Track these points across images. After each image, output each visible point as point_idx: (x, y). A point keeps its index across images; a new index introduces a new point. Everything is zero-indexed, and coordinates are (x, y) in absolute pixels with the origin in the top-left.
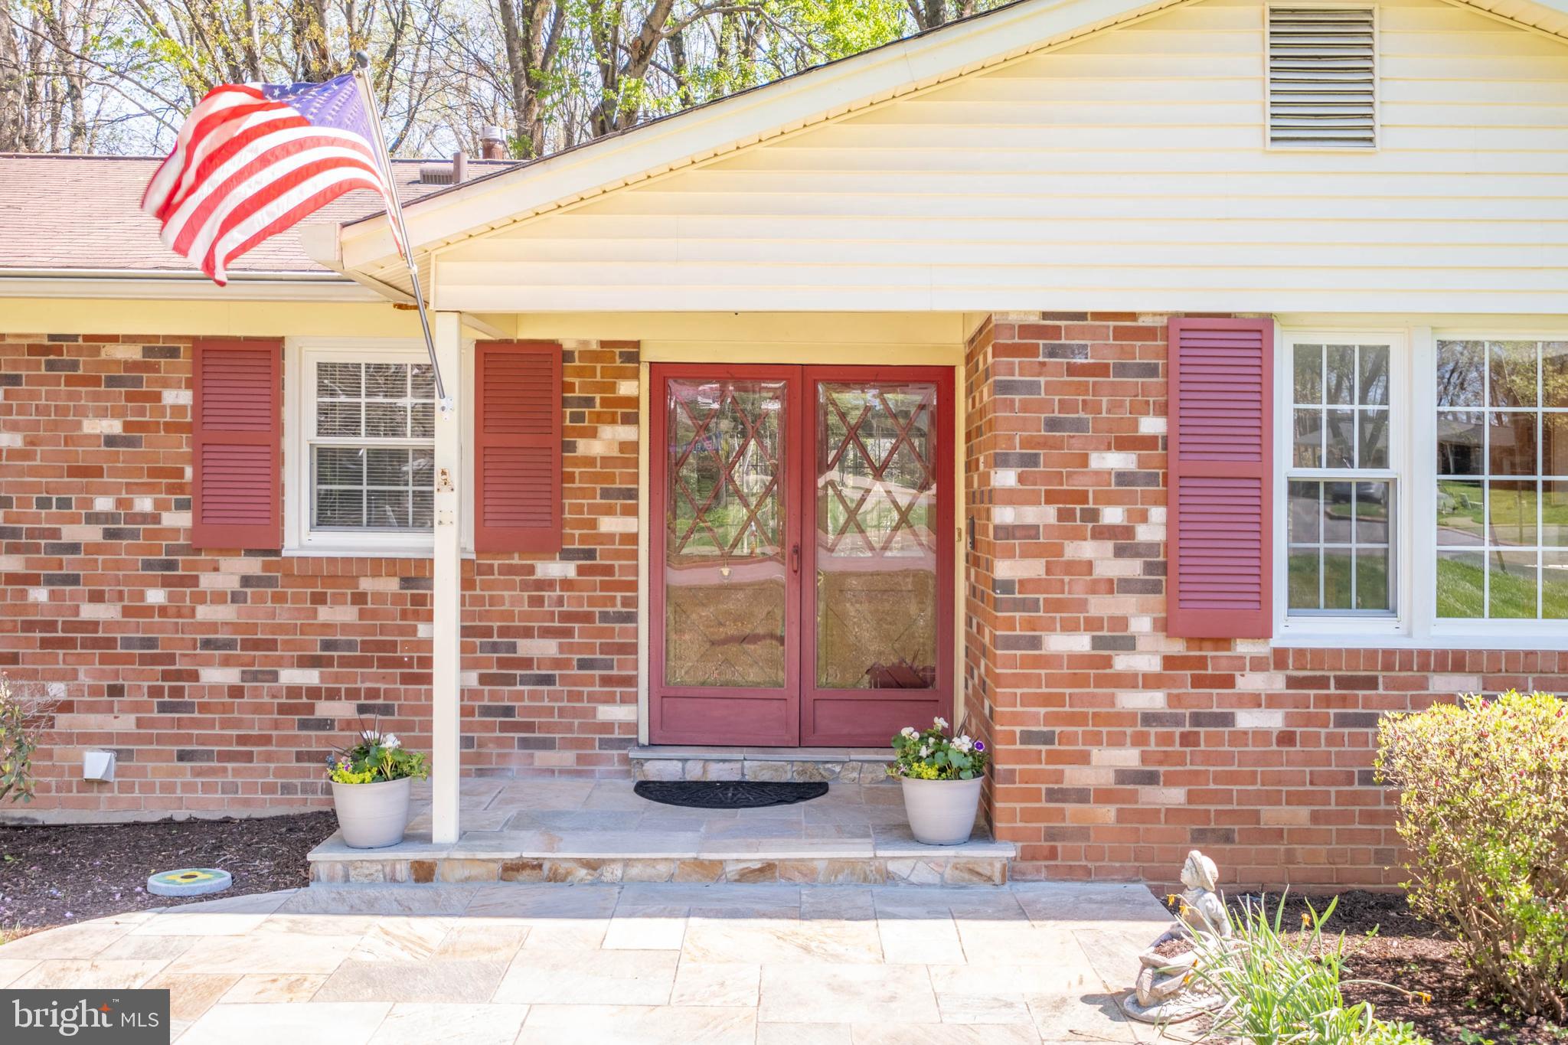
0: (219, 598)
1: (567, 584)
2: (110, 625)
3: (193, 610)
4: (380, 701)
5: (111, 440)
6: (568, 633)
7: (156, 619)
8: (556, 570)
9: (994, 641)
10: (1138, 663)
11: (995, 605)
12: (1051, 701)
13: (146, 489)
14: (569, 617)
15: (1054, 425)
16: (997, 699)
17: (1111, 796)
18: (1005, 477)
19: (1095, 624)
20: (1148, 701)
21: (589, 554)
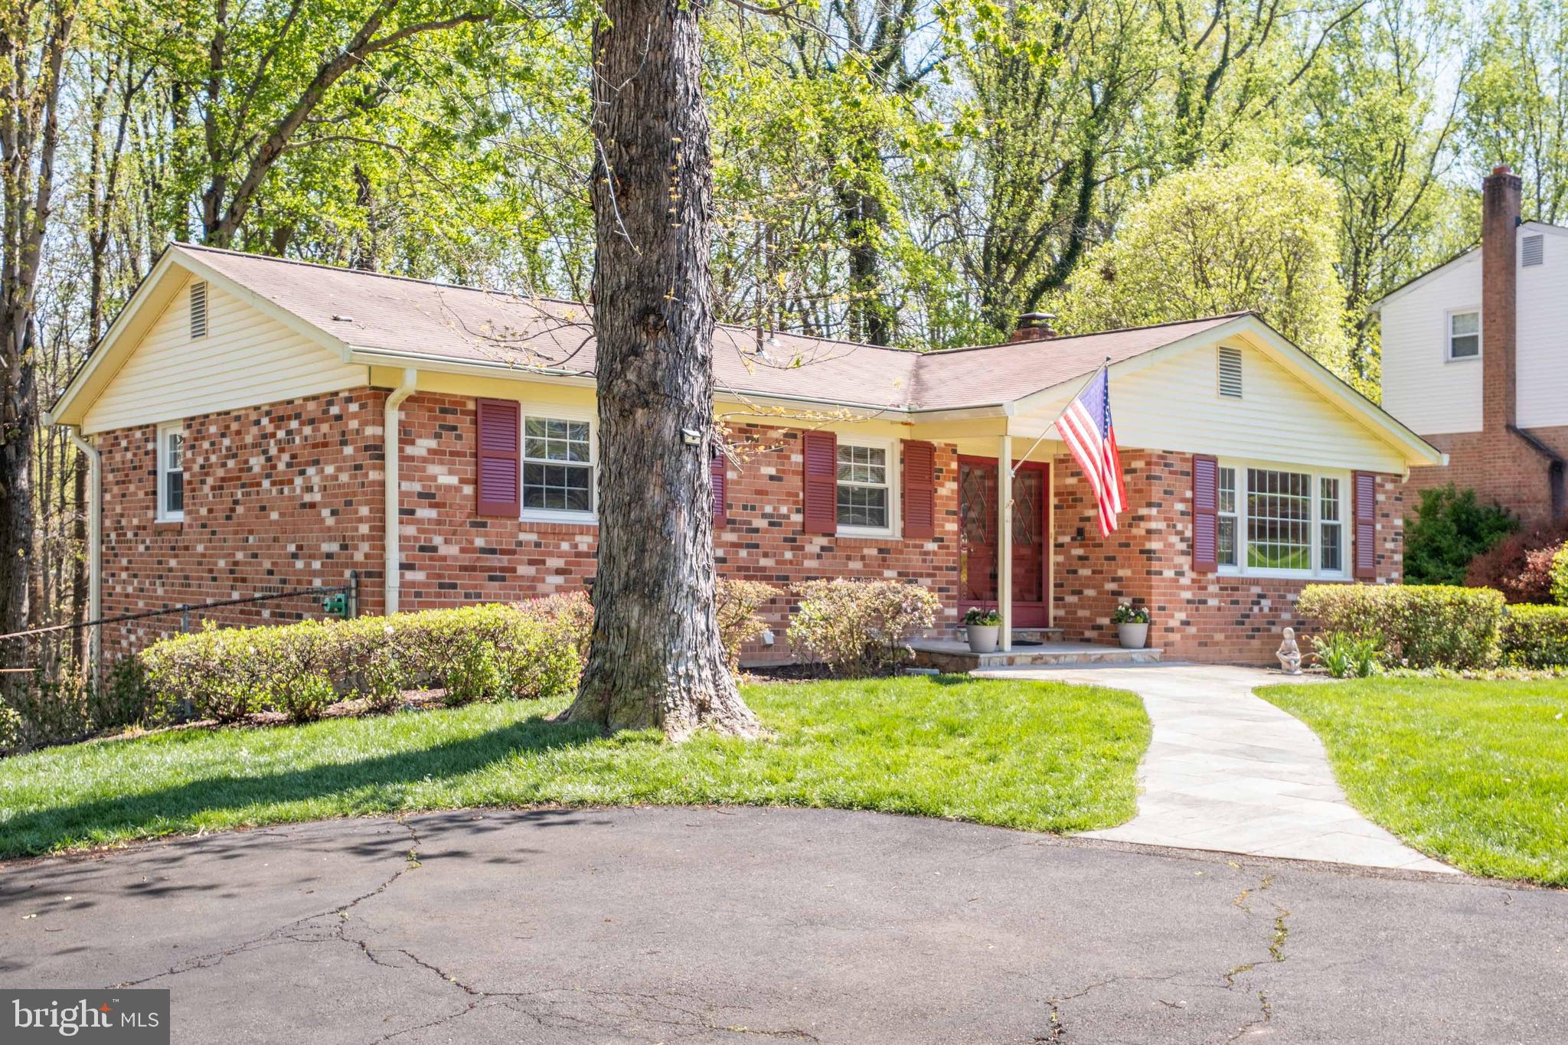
0: (811, 557)
1: (935, 553)
2: (771, 569)
3: (802, 562)
5: (772, 478)
6: (934, 575)
7: (789, 566)
8: (931, 546)
9: (1149, 573)
10: (1185, 581)
11: (1149, 559)
12: (1164, 595)
13: (785, 502)
14: (935, 568)
15: (1166, 492)
16: (1150, 594)
17: (1179, 630)
18: (1154, 511)
19: (1175, 566)
20: (1187, 595)
21: (942, 540)
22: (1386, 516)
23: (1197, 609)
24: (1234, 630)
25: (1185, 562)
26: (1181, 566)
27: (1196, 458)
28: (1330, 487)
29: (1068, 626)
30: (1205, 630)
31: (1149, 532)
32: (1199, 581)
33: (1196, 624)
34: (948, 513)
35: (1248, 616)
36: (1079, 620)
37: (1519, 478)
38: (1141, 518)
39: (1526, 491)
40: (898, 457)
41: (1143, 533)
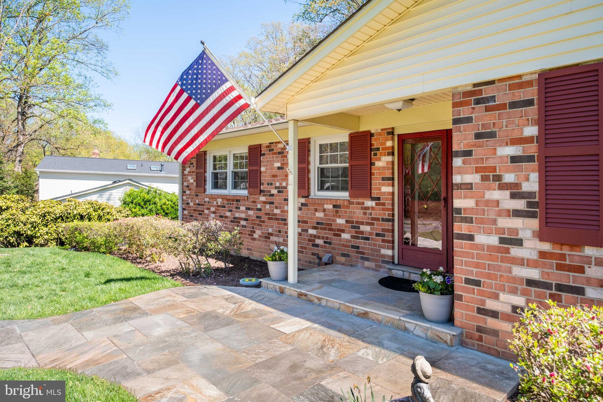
1: (373, 208)
2: (278, 215)
4: (329, 241)
5: (279, 168)
6: (372, 224)
8: (370, 203)
10: (523, 253)
12: (478, 265)
14: (373, 219)
17: (509, 318)
19: (501, 231)
20: (529, 273)
21: (379, 199)
23: (555, 297)
25: (523, 225)
26: (514, 231)
27: (544, 77)
34: (383, 179)
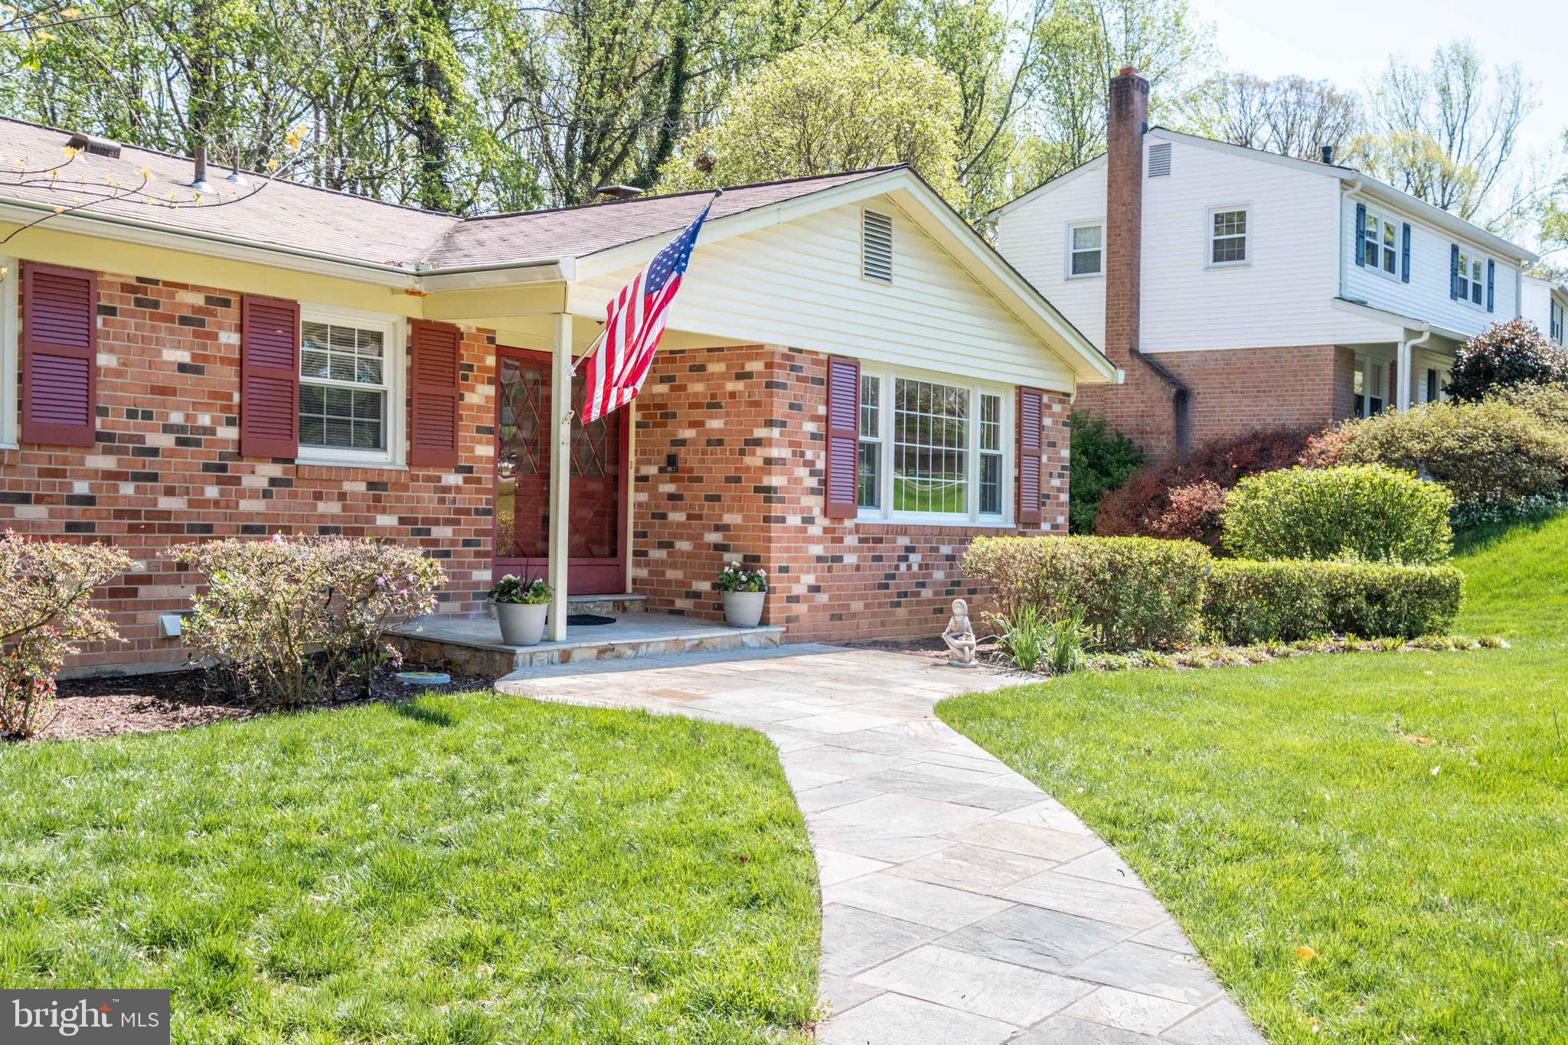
0: (253, 494)
1: (458, 490)
3: (237, 503)
5: (182, 368)
6: (456, 522)
7: (212, 510)
8: (453, 479)
9: (767, 519)
10: (815, 530)
11: (768, 500)
12: (788, 550)
13: (207, 407)
14: (459, 511)
15: (792, 406)
16: (768, 549)
17: (806, 599)
18: (776, 432)
19: (802, 510)
20: (817, 550)
21: (470, 470)
22: (1053, 445)
23: (830, 569)
24: (875, 597)
25: (815, 503)
26: (810, 509)
27: (832, 361)
28: (991, 406)
29: (654, 592)
30: (839, 598)
31: (768, 461)
32: (833, 530)
33: (829, 589)
34: (479, 430)
35: (892, 577)
36: (669, 582)
37: (1142, 407)
38: (758, 442)
39: (1149, 420)
40: (402, 345)
41: (760, 462)
